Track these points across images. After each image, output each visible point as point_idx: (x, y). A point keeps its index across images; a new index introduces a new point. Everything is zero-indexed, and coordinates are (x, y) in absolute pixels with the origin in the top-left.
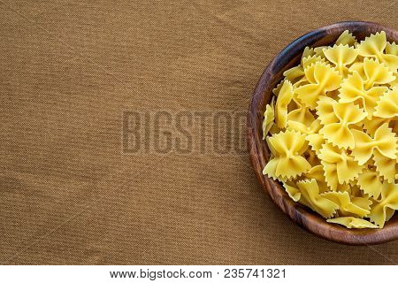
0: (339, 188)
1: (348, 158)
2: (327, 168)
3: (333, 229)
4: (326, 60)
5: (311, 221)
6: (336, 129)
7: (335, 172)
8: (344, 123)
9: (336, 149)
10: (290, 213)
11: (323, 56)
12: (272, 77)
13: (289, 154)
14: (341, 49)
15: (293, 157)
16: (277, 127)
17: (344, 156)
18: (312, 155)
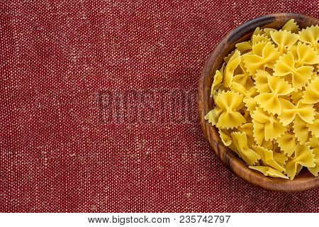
0: (264, 143)
1: (275, 121)
2: (256, 126)
3: (253, 174)
4: (271, 40)
5: (237, 165)
6: (268, 98)
7: (262, 130)
8: (275, 94)
9: (266, 113)
10: (221, 156)
11: (269, 37)
12: (226, 47)
13: (229, 110)
14: (285, 33)
15: (231, 112)
16: (223, 87)
17: (272, 120)
18: (246, 114)
